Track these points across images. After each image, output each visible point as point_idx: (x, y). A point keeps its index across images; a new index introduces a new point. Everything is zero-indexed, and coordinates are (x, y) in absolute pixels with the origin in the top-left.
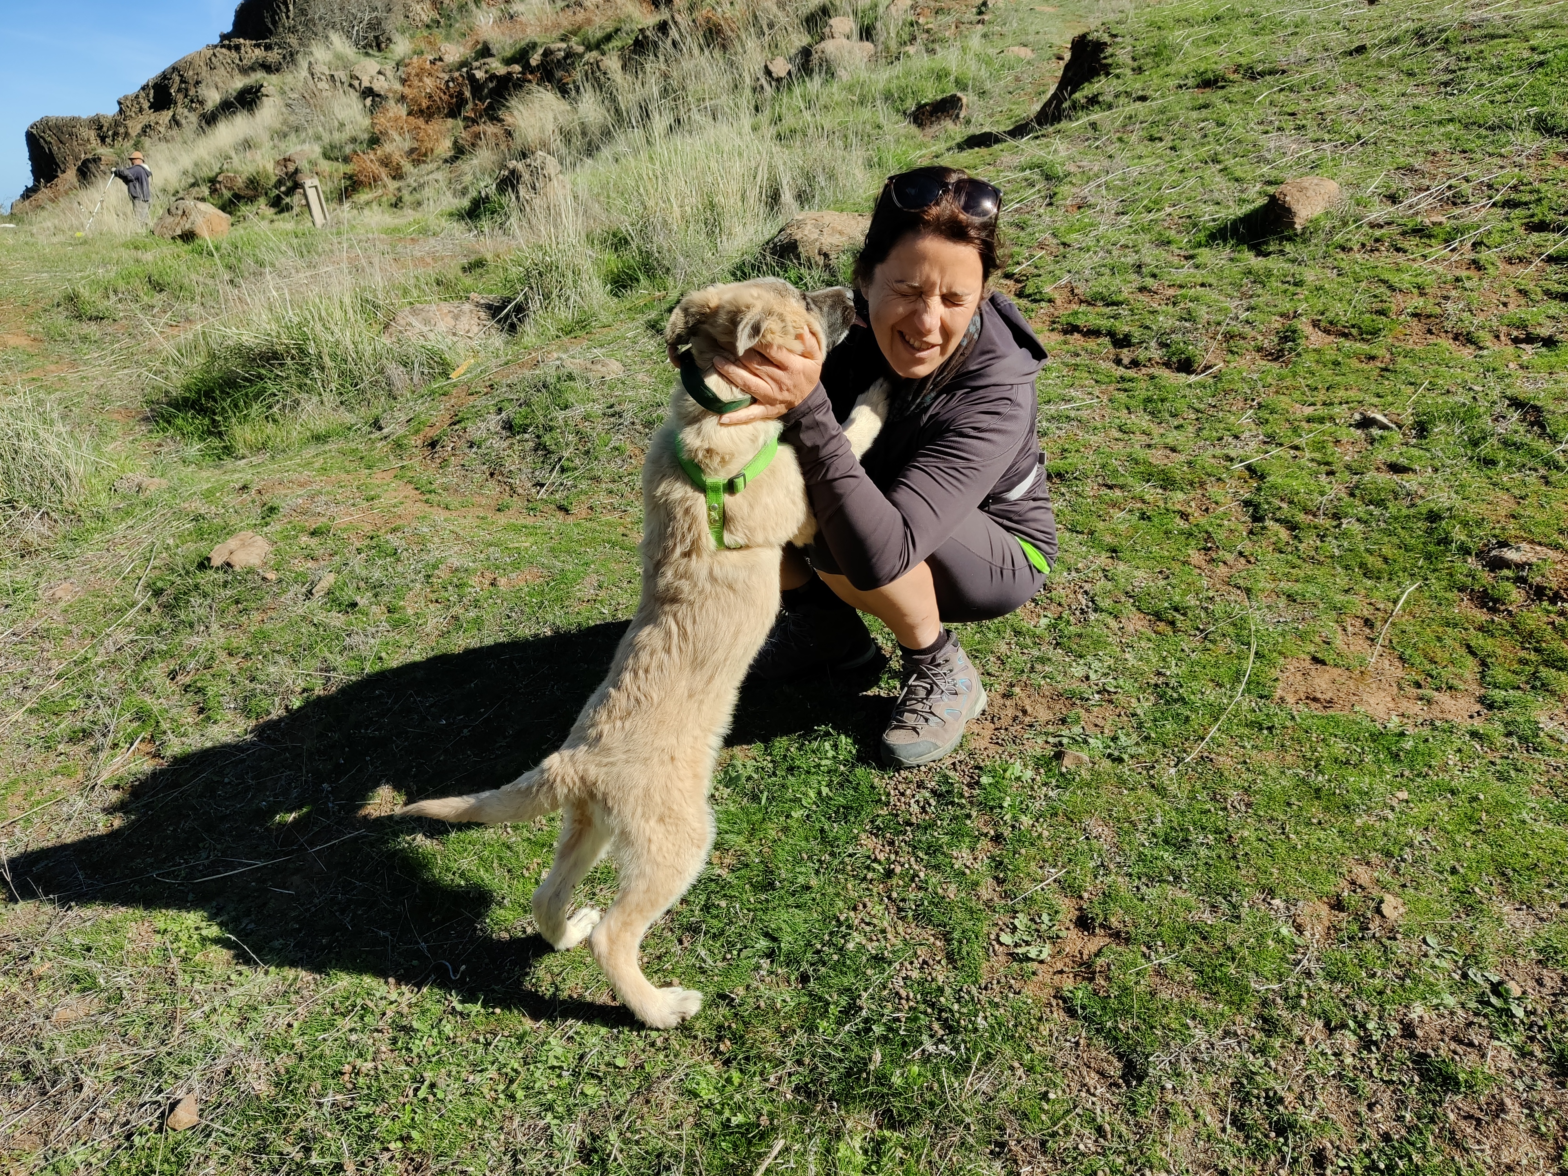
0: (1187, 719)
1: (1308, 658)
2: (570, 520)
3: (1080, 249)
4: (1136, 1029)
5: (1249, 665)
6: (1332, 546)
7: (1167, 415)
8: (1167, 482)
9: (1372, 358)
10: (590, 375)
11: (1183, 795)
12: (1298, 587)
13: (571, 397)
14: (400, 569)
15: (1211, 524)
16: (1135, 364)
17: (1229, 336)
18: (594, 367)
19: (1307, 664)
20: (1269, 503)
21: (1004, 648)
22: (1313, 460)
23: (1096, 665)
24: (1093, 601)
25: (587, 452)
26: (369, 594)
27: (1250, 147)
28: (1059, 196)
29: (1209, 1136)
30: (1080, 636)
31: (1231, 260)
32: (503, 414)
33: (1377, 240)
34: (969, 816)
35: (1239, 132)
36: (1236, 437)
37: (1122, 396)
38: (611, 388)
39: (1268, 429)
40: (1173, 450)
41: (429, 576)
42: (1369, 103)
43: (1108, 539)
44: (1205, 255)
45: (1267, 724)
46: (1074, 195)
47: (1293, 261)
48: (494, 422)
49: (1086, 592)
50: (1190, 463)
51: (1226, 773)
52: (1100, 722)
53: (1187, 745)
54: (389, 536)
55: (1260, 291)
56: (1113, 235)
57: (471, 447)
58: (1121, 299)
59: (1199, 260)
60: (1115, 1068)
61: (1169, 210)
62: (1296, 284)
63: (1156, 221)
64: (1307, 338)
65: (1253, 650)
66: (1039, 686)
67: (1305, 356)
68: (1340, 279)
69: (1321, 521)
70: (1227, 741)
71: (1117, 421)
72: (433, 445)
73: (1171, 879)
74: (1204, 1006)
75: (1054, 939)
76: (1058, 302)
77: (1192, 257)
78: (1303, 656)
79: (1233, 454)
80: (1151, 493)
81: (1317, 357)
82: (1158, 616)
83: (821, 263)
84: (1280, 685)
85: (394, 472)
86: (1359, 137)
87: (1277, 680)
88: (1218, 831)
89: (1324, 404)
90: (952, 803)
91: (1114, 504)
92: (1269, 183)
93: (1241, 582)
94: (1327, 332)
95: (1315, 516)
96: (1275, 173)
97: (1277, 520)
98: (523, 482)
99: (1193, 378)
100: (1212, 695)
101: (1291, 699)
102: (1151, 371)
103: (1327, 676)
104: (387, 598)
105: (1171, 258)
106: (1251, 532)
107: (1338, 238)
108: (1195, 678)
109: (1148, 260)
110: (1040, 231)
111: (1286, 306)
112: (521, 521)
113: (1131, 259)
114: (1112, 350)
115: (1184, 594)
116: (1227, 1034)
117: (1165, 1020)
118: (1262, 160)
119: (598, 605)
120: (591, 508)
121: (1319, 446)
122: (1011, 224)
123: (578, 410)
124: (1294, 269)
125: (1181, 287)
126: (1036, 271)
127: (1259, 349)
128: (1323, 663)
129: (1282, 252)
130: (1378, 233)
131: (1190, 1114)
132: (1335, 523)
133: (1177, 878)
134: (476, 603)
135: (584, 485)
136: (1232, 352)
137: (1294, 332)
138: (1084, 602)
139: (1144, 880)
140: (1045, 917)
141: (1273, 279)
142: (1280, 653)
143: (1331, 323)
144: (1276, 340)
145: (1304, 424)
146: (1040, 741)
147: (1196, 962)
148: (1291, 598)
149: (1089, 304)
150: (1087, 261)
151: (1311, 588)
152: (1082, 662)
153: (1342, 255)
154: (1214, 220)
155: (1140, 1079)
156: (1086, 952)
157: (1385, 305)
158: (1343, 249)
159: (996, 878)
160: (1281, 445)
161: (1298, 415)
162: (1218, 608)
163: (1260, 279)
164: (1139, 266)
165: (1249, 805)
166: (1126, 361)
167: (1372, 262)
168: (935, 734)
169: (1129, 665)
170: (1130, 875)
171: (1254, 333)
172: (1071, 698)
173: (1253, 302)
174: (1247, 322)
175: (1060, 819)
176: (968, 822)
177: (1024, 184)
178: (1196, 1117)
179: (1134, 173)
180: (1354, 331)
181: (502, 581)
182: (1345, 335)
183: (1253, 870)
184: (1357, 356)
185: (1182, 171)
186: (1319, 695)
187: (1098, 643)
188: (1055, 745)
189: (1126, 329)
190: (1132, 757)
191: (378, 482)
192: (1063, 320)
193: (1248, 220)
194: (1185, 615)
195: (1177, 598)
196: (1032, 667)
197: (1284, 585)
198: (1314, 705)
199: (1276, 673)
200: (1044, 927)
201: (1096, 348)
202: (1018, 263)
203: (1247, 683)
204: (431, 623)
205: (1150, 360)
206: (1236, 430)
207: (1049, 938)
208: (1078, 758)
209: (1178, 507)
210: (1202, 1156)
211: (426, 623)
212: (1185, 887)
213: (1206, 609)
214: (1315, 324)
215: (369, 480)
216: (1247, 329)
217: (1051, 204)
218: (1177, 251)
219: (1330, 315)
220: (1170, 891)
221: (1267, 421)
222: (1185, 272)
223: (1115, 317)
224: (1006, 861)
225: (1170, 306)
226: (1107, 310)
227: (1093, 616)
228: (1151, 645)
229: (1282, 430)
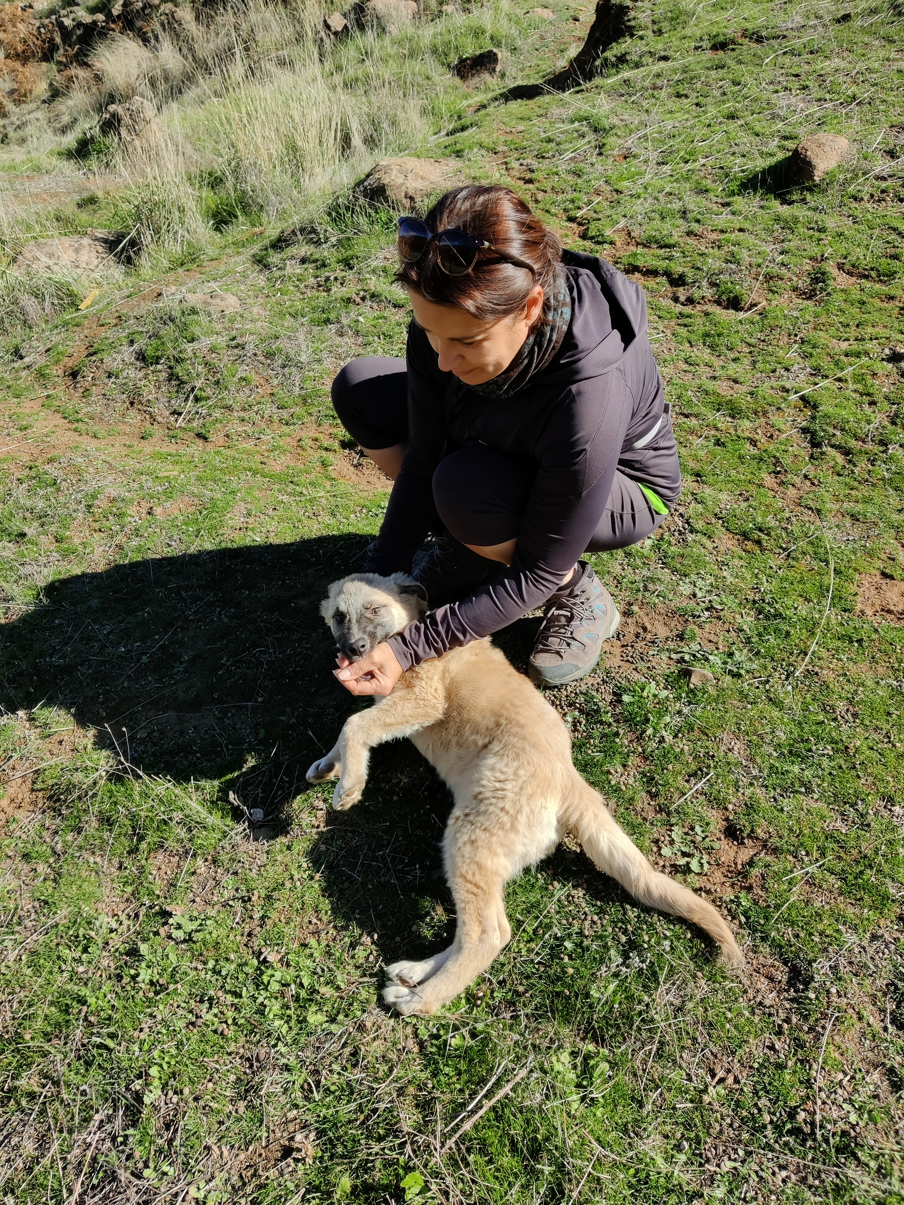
0: (788, 633)
1: (878, 573)
2: (209, 446)
3: (632, 196)
4: (797, 936)
5: (831, 580)
6: (881, 470)
7: (724, 348)
8: (735, 412)
9: (892, 298)
10: (211, 309)
11: (797, 708)
12: (860, 507)
13: (196, 330)
14: (62, 499)
15: (778, 450)
16: (690, 301)
17: (769, 278)
18: (213, 301)
19: (878, 578)
20: (824, 431)
21: (617, 570)
22: (855, 391)
23: (700, 583)
24: (688, 523)
25: (217, 383)
26: (36, 524)
27: (764, 105)
28: (608, 147)
29: (874, 1036)
30: (682, 556)
31: (762, 207)
32: (135, 345)
33: (883, 192)
34: (617, 734)
35: (753, 91)
36: (787, 370)
37: (683, 331)
38: (232, 321)
39: (813, 362)
40: (736, 381)
41: (90, 506)
42: (861, 66)
43: (692, 464)
44: (739, 202)
45: (855, 637)
46: (621, 147)
47: (815, 209)
48: (127, 353)
49: (681, 515)
50: (752, 394)
51: (831, 686)
52: (712, 637)
53: (792, 659)
54: (47, 467)
55: (790, 237)
56: (657, 182)
57: (109, 377)
58: (672, 241)
59: (735, 207)
60: (782, 975)
61: (703, 161)
62: (819, 230)
63: (692, 171)
64: (835, 279)
65: (832, 566)
66: (655, 604)
67: (835, 296)
68: (856, 226)
69: (869, 446)
70: (824, 654)
71: (682, 354)
72: (74, 375)
73: (803, 790)
74: (850, 912)
75: (709, 850)
76: (618, 244)
77: (728, 204)
78: (874, 572)
79: (788, 386)
80: (723, 421)
81: (844, 297)
82: (745, 536)
83: (408, 205)
84: (859, 599)
85: (41, 400)
86: (854, 98)
87: (856, 594)
88: (833, 742)
89: (856, 339)
90: (602, 723)
91: (692, 432)
92: (785, 138)
93: (811, 504)
94: (850, 274)
95: (864, 442)
96: (789, 129)
97: (832, 446)
98: (160, 410)
99: (741, 315)
100: (804, 610)
101: (869, 612)
102: (705, 308)
103: (896, 589)
104: (53, 528)
105: (711, 206)
106: (812, 457)
107: (852, 189)
108: (786, 594)
109: (691, 207)
110: (595, 179)
111: (815, 251)
112: (164, 450)
113: (677, 206)
114: (669, 289)
115: (764, 516)
116: (874, 937)
117: (820, 927)
118: (774, 117)
119: (250, 533)
120: (227, 436)
121: (859, 378)
122: (569, 172)
123: (205, 342)
124: (817, 216)
125: (722, 231)
126: (595, 216)
127: (795, 289)
128: (892, 578)
129: (803, 201)
130: (883, 185)
131: (855, 1016)
132: (881, 449)
133: (809, 791)
134: (137, 532)
135: (217, 414)
136: (772, 291)
137: (824, 274)
138: (680, 524)
139: (778, 790)
140: (698, 829)
141: (799, 225)
142: (856, 570)
143: (853, 266)
144: (808, 280)
145: (843, 357)
146: (664, 656)
147: (838, 869)
148: (854, 518)
149: (645, 246)
150: (640, 207)
151: (870, 509)
152: (687, 580)
153: (854, 205)
154: (743, 171)
155: (806, 984)
156: (739, 862)
157: (898, 251)
158: (855, 199)
159: (649, 792)
160: (827, 377)
161: (837, 350)
162: (795, 528)
163: (790, 225)
164: (684, 212)
165: (855, 715)
166: (682, 299)
167: (881, 211)
168: (576, 657)
169: (728, 583)
170: (767, 787)
171: (789, 275)
172: (683, 615)
173: (786, 245)
174: (783, 264)
175: (696, 733)
176: (617, 740)
177: (575, 135)
178: (860, 1019)
179: (669, 125)
180: (873, 274)
181: (158, 510)
182: (866, 277)
183: (871, 779)
184: (878, 295)
185: (709, 125)
186: (892, 608)
187: (698, 562)
188: (678, 661)
189: (680, 270)
190: (748, 672)
191: (28, 411)
192: (625, 261)
193: (772, 170)
194: (768, 534)
195: (759, 519)
196: (645, 586)
197: (847, 506)
198: (889, 617)
199: (853, 588)
200: (699, 838)
201: (655, 286)
202: (579, 208)
203: (832, 599)
204: (98, 551)
205: (703, 298)
206: (786, 363)
207: (705, 849)
208: (704, 675)
209: (747, 434)
210: (870, 1054)
211: (92, 552)
212: (816, 797)
213: (785, 529)
214: (840, 267)
215: (18, 410)
216: (784, 271)
217: (600, 154)
218: (715, 199)
219: (852, 258)
220: (806, 802)
221: (811, 355)
222: (724, 219)
223: (670, 258)
224: (657, 777)
225: (716, 250)
226: (661, 252)
227: (690, 537)
228: (742, 563)
229: (825, 363)
